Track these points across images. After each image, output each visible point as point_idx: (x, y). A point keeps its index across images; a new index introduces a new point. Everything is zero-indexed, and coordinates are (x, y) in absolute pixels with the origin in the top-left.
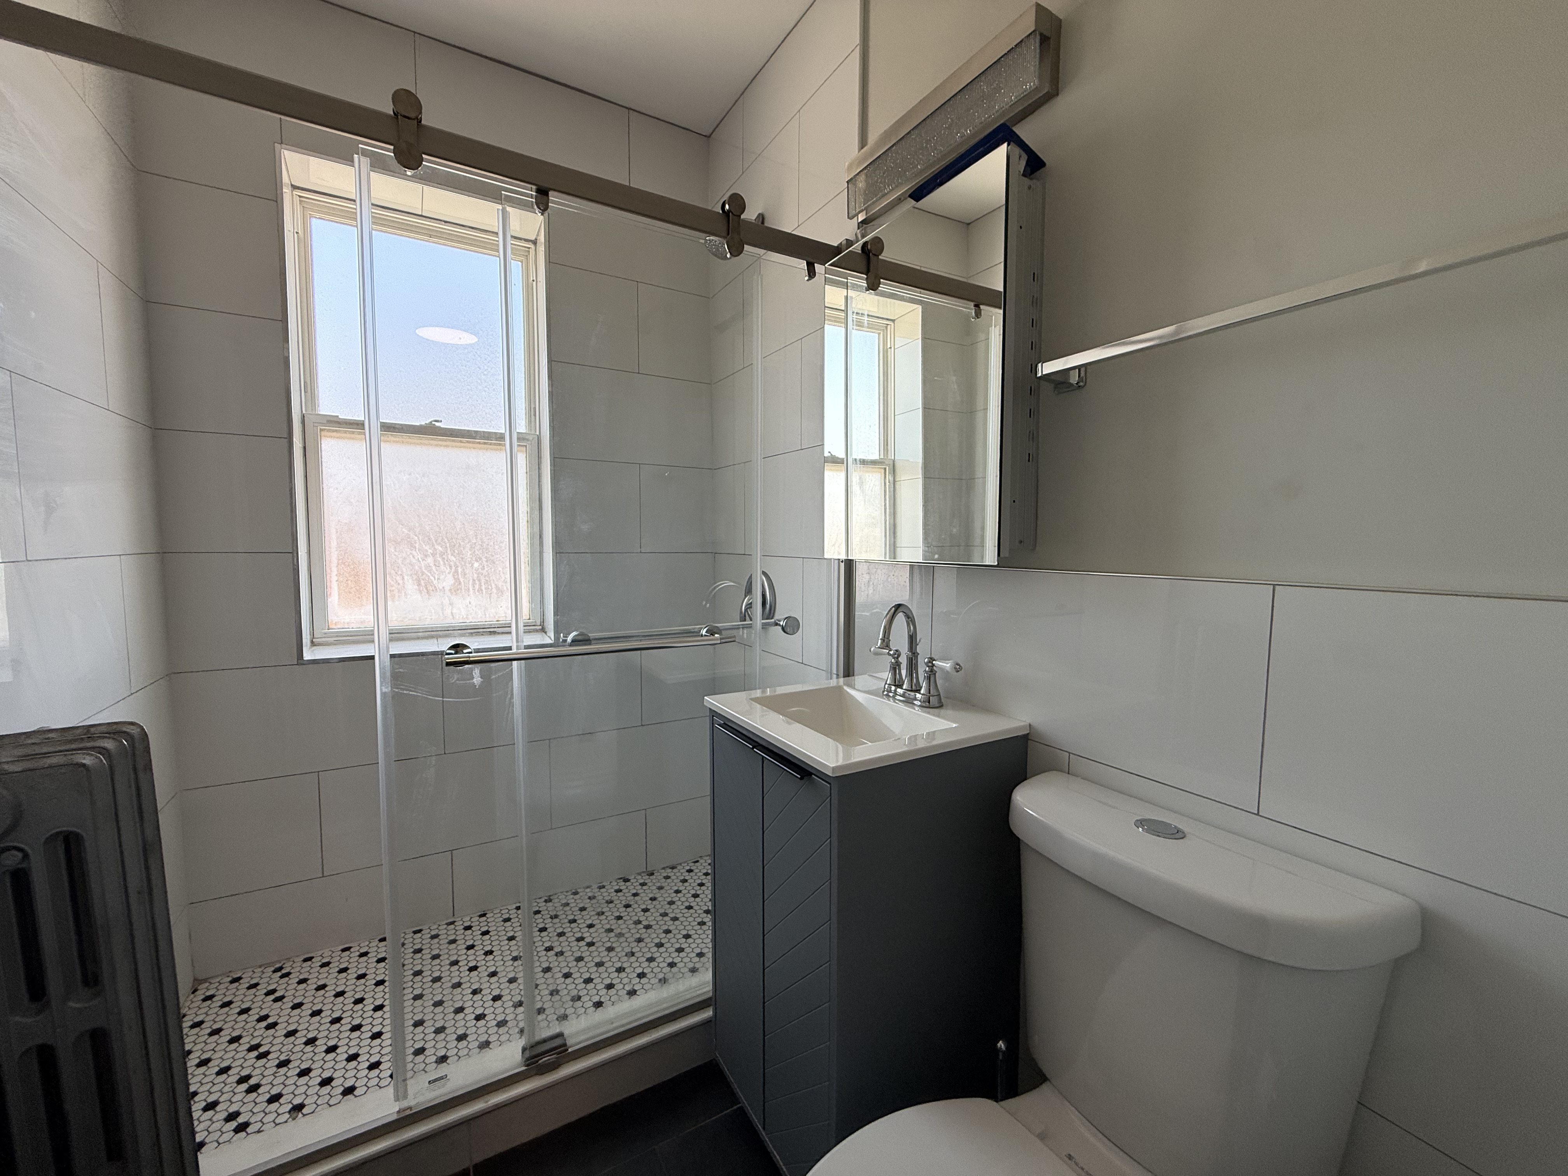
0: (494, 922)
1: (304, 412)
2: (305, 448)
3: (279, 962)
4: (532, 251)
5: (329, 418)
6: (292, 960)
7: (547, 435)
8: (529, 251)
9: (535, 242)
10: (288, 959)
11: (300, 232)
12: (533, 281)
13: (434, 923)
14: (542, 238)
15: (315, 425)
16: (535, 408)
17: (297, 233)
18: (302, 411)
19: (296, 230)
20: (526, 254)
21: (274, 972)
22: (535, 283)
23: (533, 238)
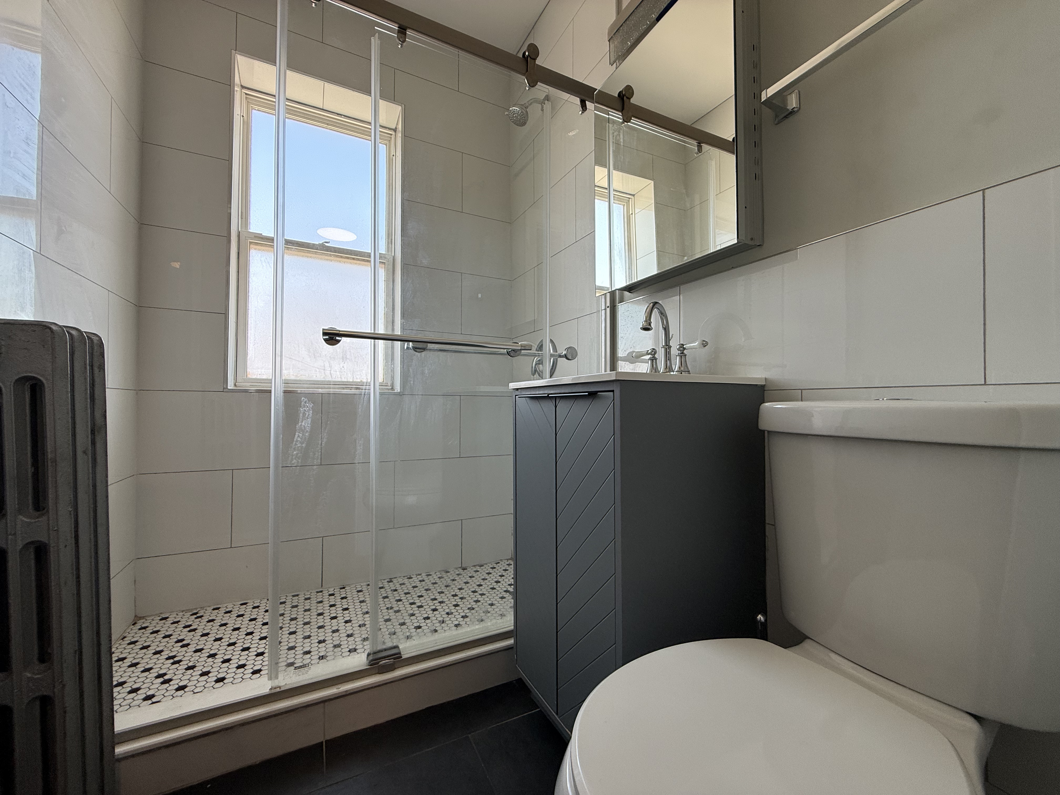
0: (350, 592)
1: (240, 230)
2: (239, 253)
3: (196, 609)
4: (393, 137)
5: (256, 235)
6: (205, 608)
7: (399, 257)
8: (391, 138)
9: (395, 130)
10: (202, 608)
11: (244, 116)
12: (393, 155)
13: (308, 591)
14: (400, 127)
15: (247, 238)
16: (392, 239)
17: (243, 116)
18: (238, 229)
19: (242, 114)
20: (389, 139)
21: (191, 615)
22: (394, 157)
23: (394, 128)
